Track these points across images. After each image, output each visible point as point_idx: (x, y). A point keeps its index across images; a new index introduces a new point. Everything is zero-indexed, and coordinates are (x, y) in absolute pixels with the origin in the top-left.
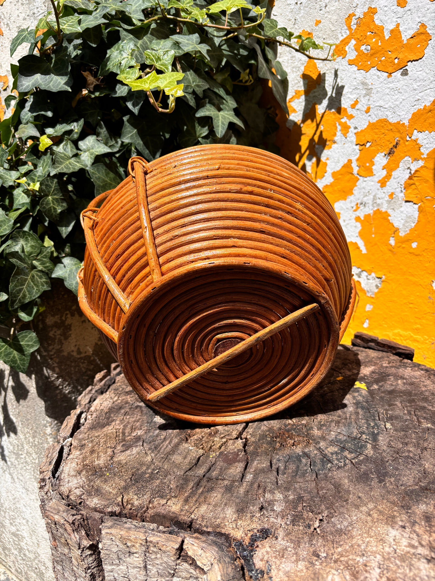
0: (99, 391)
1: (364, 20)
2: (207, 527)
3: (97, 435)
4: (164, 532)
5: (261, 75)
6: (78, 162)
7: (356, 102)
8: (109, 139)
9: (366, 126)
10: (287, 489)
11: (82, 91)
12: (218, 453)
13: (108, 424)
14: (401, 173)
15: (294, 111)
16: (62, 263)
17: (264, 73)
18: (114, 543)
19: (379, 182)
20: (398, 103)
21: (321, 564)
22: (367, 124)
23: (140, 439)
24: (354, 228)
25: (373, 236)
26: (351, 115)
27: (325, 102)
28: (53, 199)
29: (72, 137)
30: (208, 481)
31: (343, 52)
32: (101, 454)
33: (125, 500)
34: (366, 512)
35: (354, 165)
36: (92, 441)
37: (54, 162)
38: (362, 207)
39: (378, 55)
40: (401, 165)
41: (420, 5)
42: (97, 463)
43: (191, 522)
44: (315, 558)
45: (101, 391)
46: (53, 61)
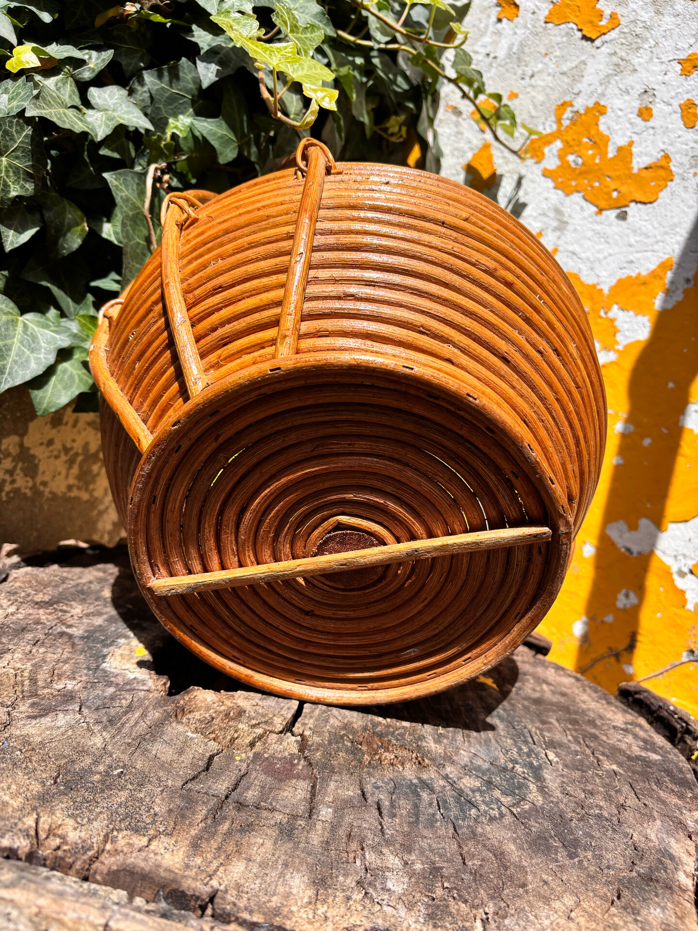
1: (584, 118)
2: (251, 913)
6: (80, 120)
7: (539, 235)
10: (406, 848)
11: (123, 4)
12: (251, 755)
23: (72, 697)
29: (80, 73)
30: (238, 809)
31: (538, 153)
33: (43, 826)
39: (590, 176)
41: (670, 126)
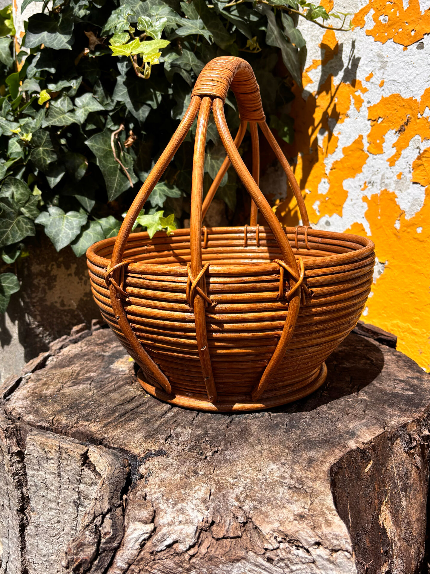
0: (73, 341)
3: (54, 372)
4: (78, 443)
5: (269, 42)
6: (72, 117)
7: (371, 75)
8: (105, 98)
9: (378, 101)
10: (198, 427)
13: (68, 366)
14: (410, 153)
15: (310, 81)
16: (48, 211)
17: (273, 41)
18: (35, 448)
19: (388, 160)
20: (411, 78)
21: (195, 479)
22: (380, 98)
24: (360, 208)
25: (379, 218)
26: (365, 88)
27: (341, 74)
28: (44, 150)
29: (71, 93)
31: (361, 22)
32: (52, 387)
33: (55, 419)
34: (258, 451)
35: (365, 141)
36: (48, 377)
37: (47, 115)
38: (370, 186)
39: (395, 26)
40: (411, 143)
42: (44, 392)
43: (102, 439)
44: (193, 474)
45: (75, 342)
46: (60, 20)
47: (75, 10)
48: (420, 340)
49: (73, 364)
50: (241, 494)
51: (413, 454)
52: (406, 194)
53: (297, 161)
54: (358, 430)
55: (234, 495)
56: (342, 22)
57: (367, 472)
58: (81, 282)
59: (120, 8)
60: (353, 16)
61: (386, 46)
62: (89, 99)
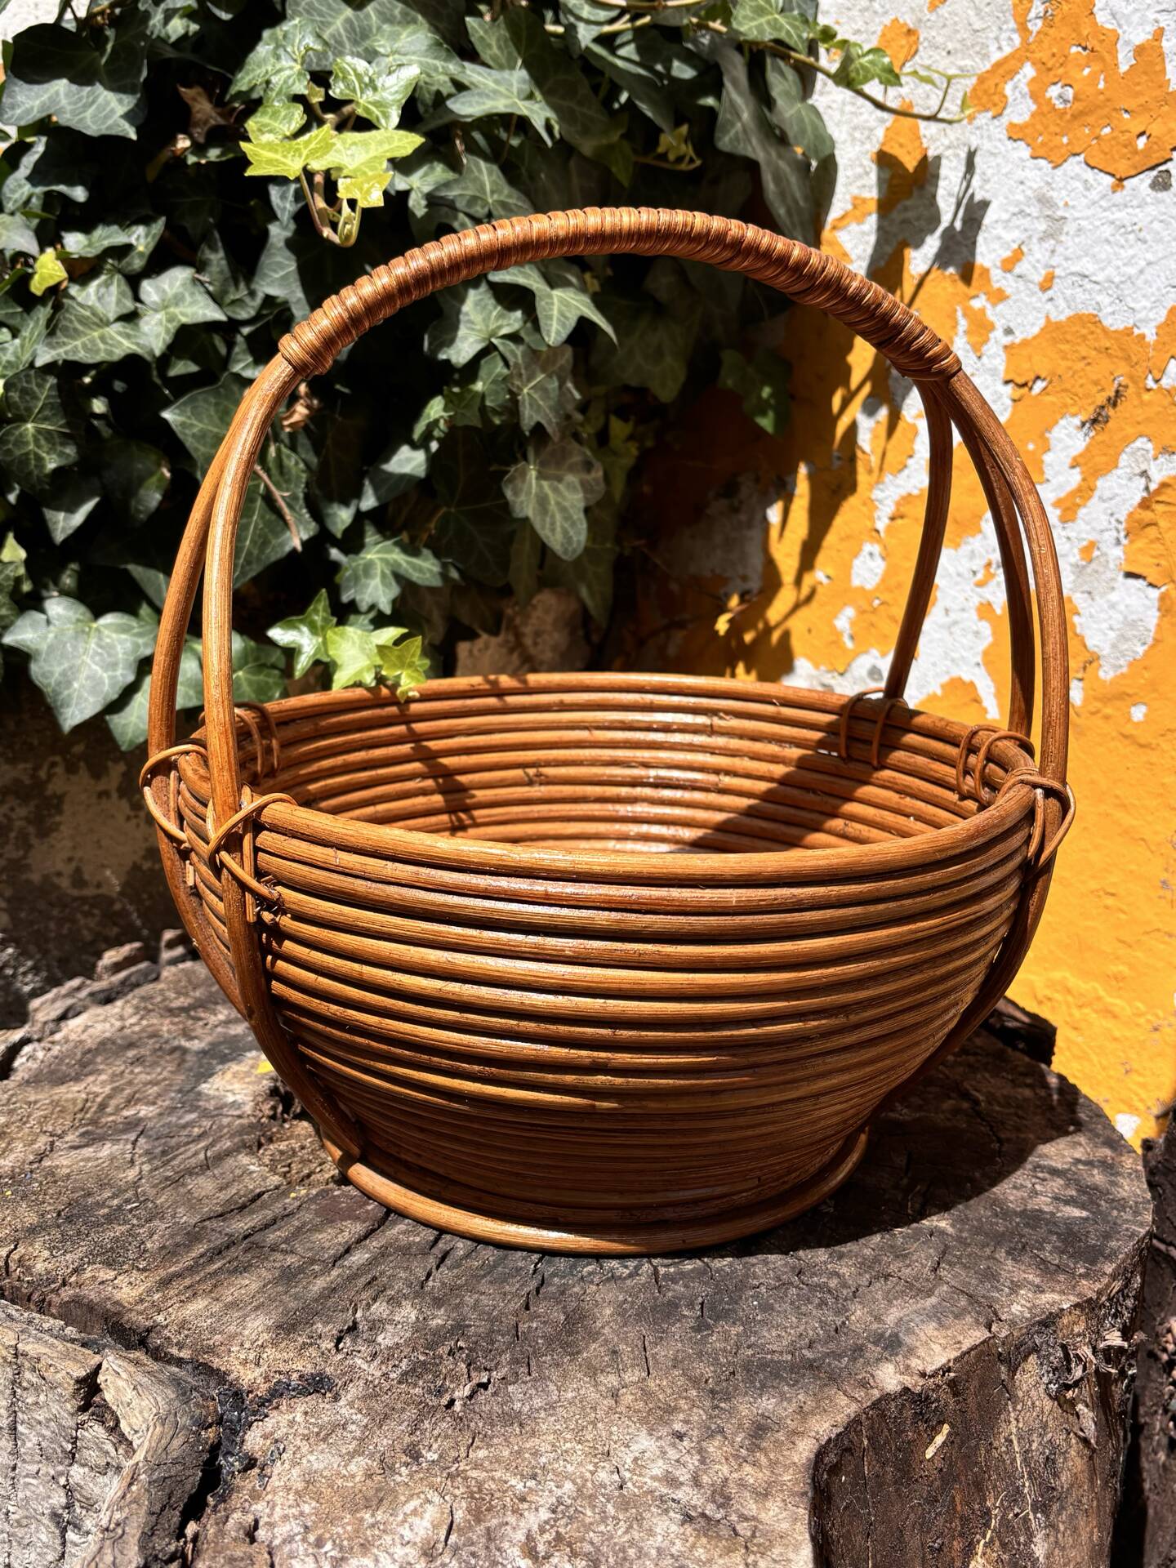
0: (102, 996)
1: (1066, 7)
2: (180, 1349)
3: (32, 1098)
4: (73, 1341)
5: (725, 142)
6: (128, 336)
7: (1018, 255)
8: (232, 283)
9: (1036, 330)
10: (438, 1302)
11: (174, 140)
12: (314, 1192)
13: (77, 1079)
14: (1121, 486)
16: (42, 611)
17: (737, 139)
19: (1057, 504)
20: (1132, 271)
21: (411, 1475)
22: (1042, 322)
23: (137, 1125)
24: (970, 636)
26: (1000, 290)
27: (932, 244)
28: (39, 431)
29: (129, 264)
30: (246, 1251)
31: (996, 98)
32: (19, 1146)
33: (15, 1256)
34: (609, 1390)
36: (11, 1112)
37: (52, 329)
39: (1090, 119)
40: (1124, 459)
43: (149, 1330)
44: (404, 1459)
45: (107, 998)
46: (109, 47)
47: (151, 23)
48: (1128, 1034)
49: (91, 1073)
50: (542, 1531)
51: (1072, 1403)
52: (1105, 606)
53: (794, 485)
54: (910, 1331)
55: (520, 1536)
56: (941, 94)
57: (931, 1460)
58: (136, 817)
59: (286, 27)
60: (974, 80)
61: (1065, 174)
62: (183, 285)
